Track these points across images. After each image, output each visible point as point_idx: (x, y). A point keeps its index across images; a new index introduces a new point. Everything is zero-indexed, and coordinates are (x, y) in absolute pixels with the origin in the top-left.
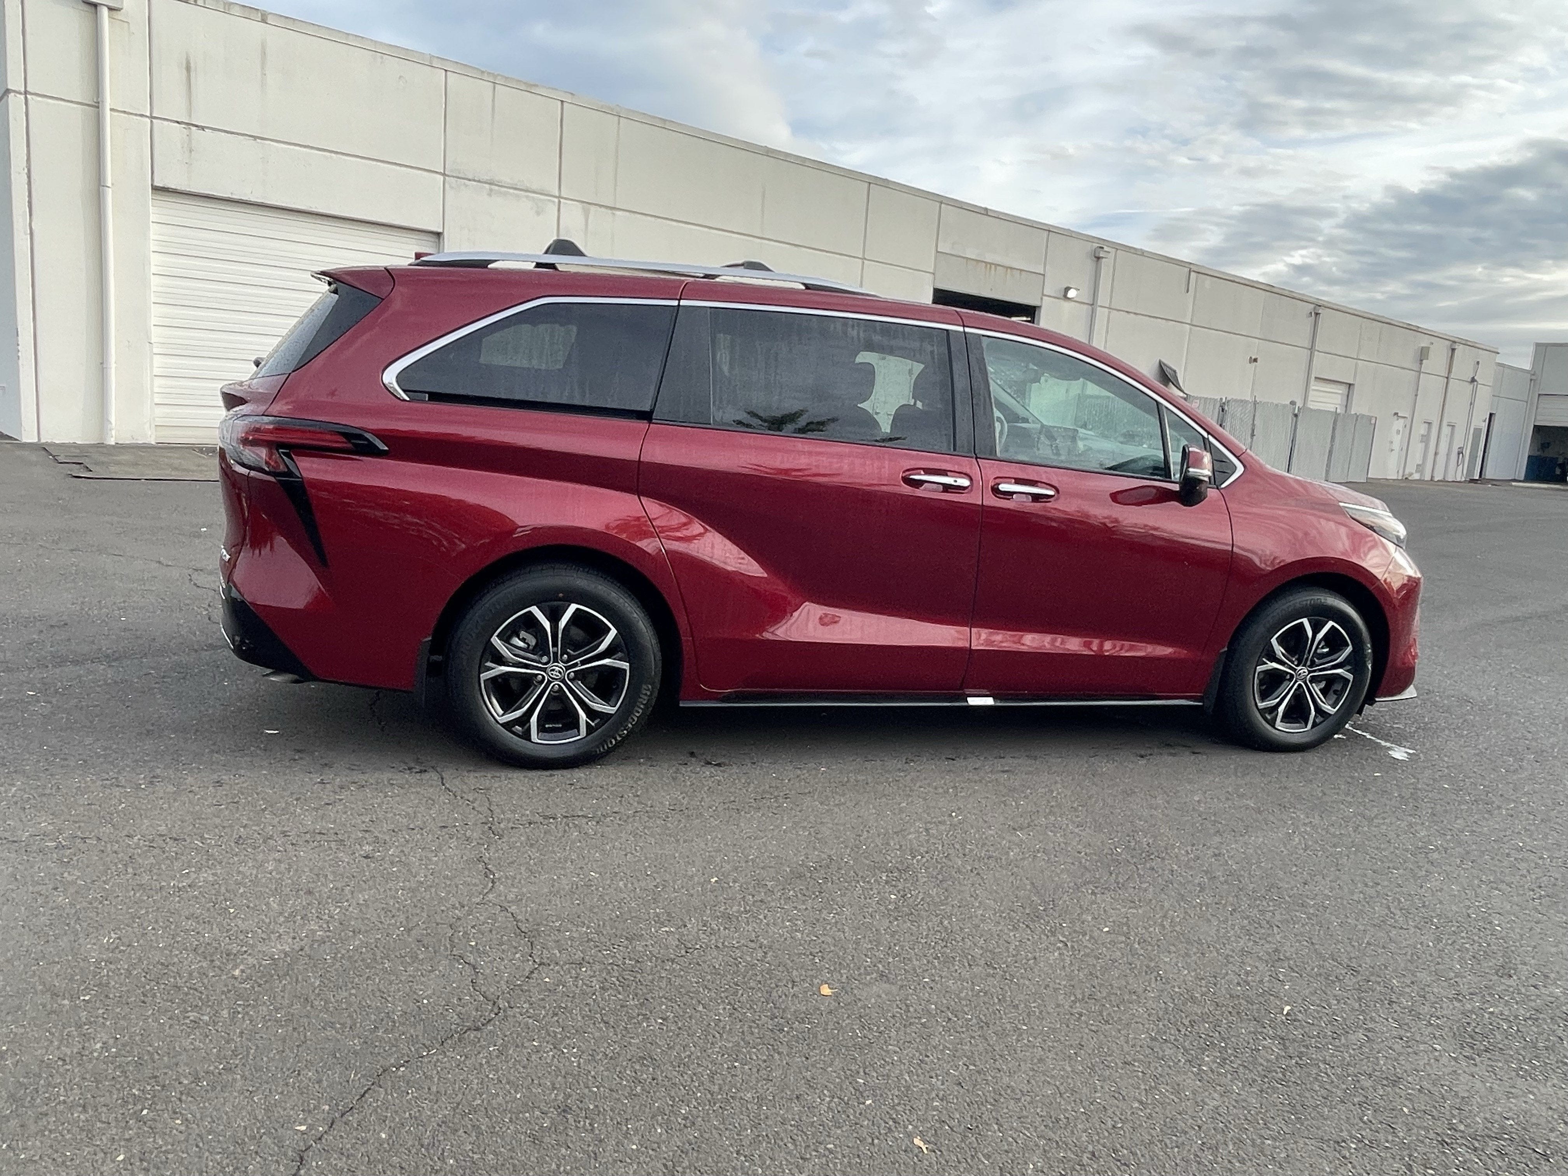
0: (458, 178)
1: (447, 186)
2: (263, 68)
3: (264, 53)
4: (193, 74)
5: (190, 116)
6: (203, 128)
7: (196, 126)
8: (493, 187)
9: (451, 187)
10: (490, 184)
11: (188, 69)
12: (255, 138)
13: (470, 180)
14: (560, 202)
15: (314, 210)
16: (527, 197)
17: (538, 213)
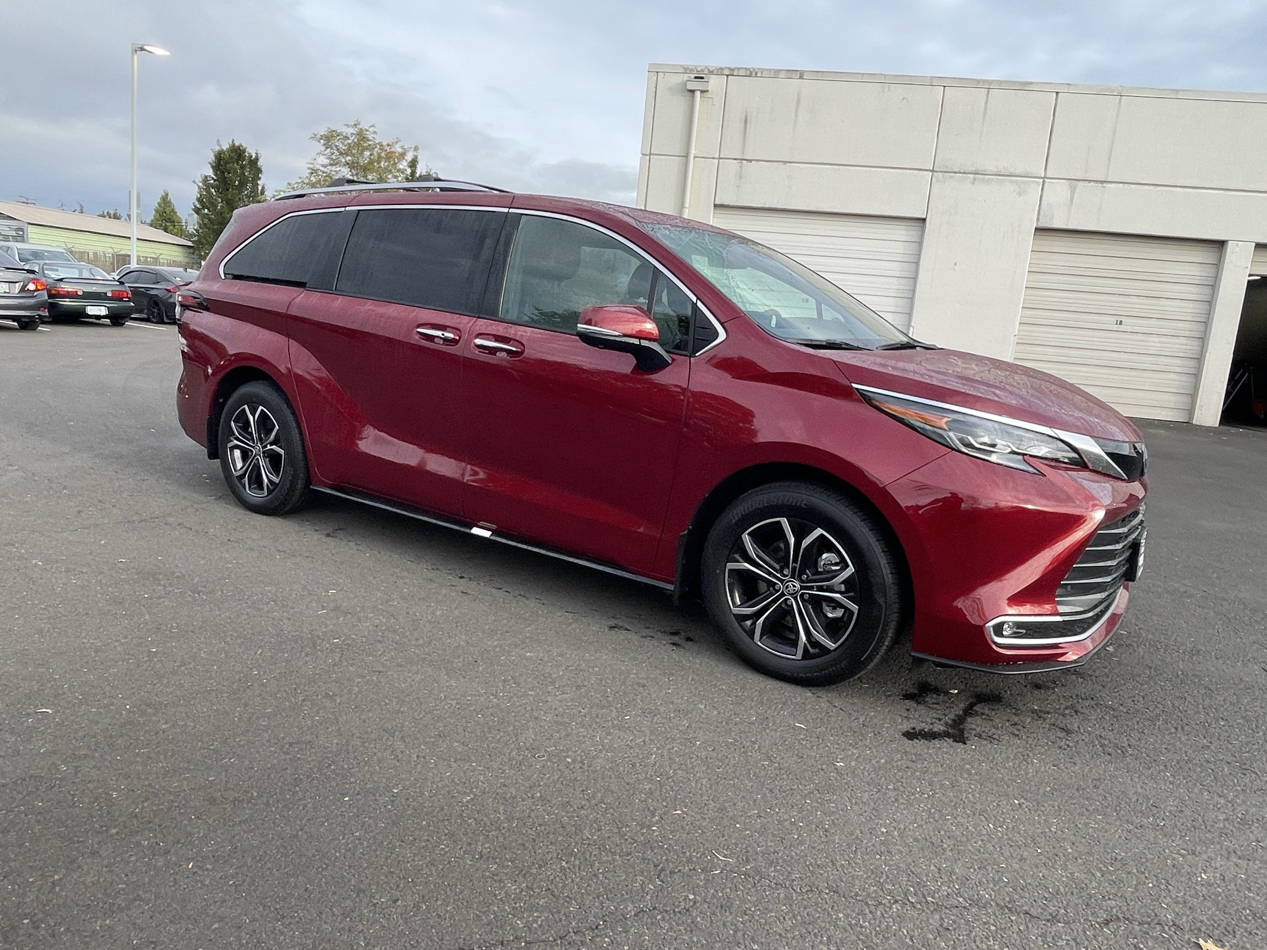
0: (945, 172)
1: (934, 179)
2: (797, 112)
3: (798, 101)
4: (748, 125)
5: (743, 154)
6: (751, 161)
7: (746, 160)
8: (977, 176)
9: (938, 181)
10: (975, 174)
11: (746, 122)
12: (785, 162)
13: (956, 173)
14: (1044, 182)
15: (821, 210)
16: (1011, 181)
17: (1020, 194)
